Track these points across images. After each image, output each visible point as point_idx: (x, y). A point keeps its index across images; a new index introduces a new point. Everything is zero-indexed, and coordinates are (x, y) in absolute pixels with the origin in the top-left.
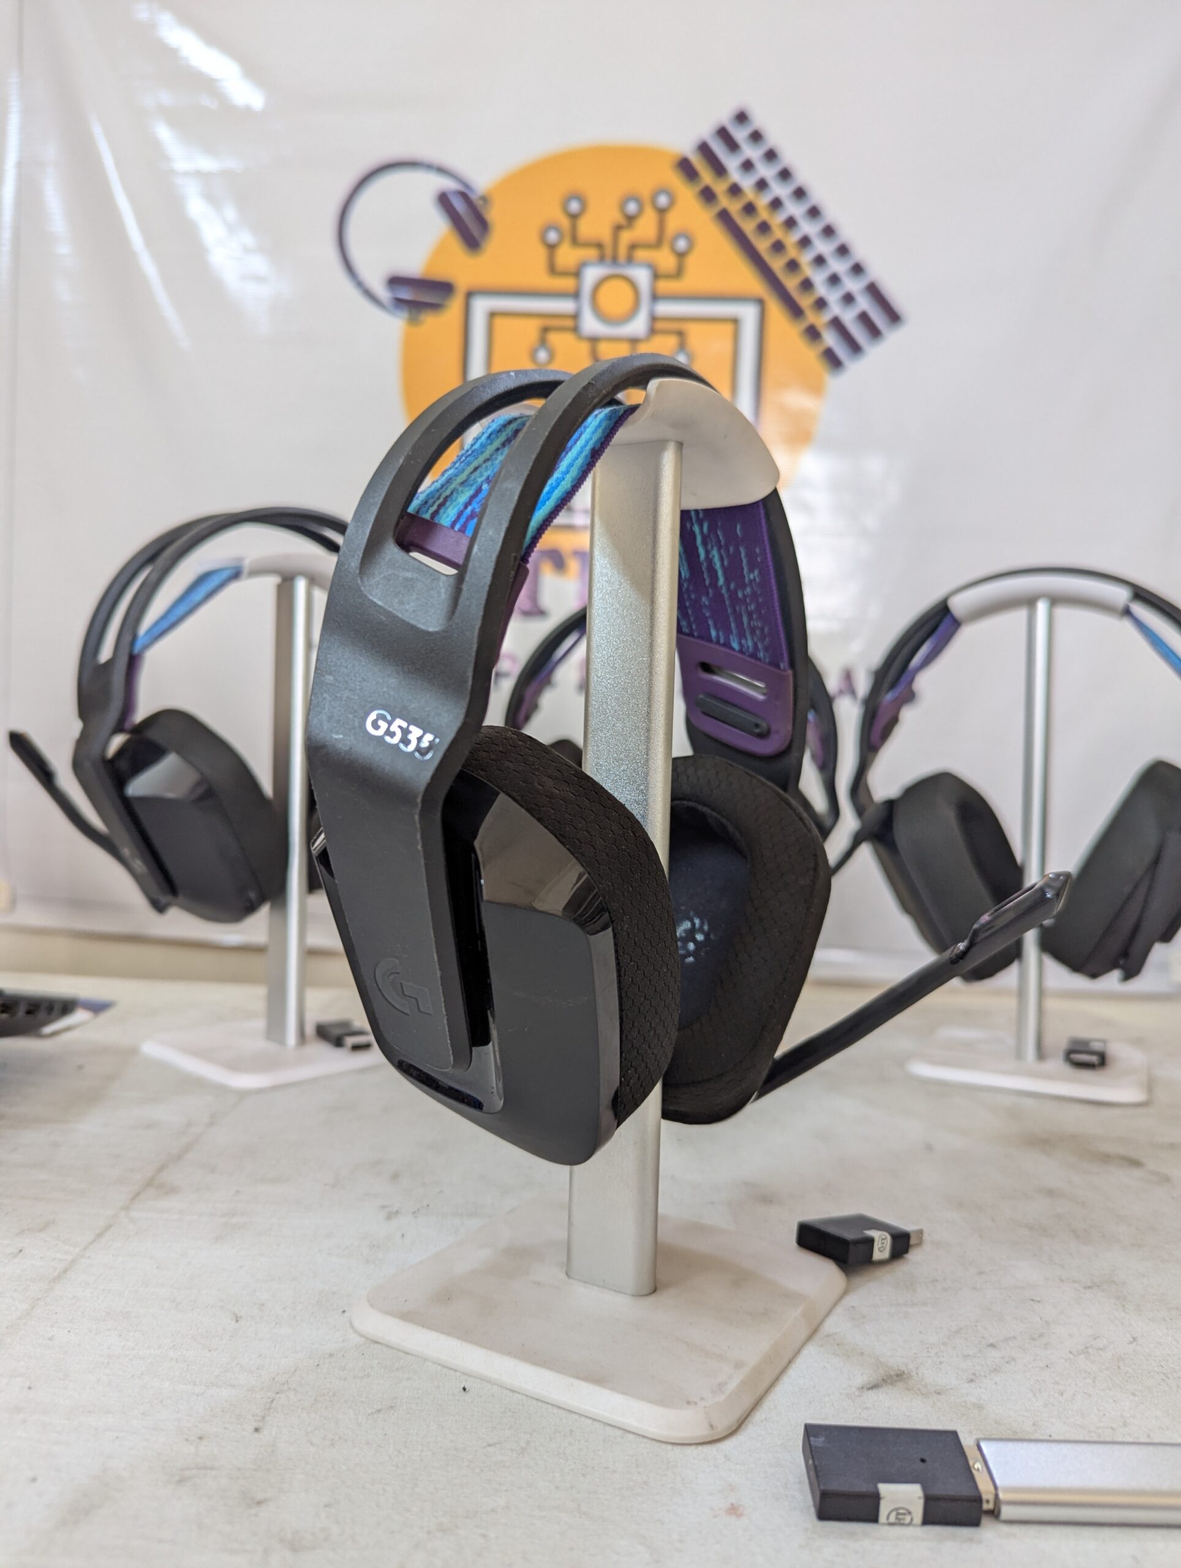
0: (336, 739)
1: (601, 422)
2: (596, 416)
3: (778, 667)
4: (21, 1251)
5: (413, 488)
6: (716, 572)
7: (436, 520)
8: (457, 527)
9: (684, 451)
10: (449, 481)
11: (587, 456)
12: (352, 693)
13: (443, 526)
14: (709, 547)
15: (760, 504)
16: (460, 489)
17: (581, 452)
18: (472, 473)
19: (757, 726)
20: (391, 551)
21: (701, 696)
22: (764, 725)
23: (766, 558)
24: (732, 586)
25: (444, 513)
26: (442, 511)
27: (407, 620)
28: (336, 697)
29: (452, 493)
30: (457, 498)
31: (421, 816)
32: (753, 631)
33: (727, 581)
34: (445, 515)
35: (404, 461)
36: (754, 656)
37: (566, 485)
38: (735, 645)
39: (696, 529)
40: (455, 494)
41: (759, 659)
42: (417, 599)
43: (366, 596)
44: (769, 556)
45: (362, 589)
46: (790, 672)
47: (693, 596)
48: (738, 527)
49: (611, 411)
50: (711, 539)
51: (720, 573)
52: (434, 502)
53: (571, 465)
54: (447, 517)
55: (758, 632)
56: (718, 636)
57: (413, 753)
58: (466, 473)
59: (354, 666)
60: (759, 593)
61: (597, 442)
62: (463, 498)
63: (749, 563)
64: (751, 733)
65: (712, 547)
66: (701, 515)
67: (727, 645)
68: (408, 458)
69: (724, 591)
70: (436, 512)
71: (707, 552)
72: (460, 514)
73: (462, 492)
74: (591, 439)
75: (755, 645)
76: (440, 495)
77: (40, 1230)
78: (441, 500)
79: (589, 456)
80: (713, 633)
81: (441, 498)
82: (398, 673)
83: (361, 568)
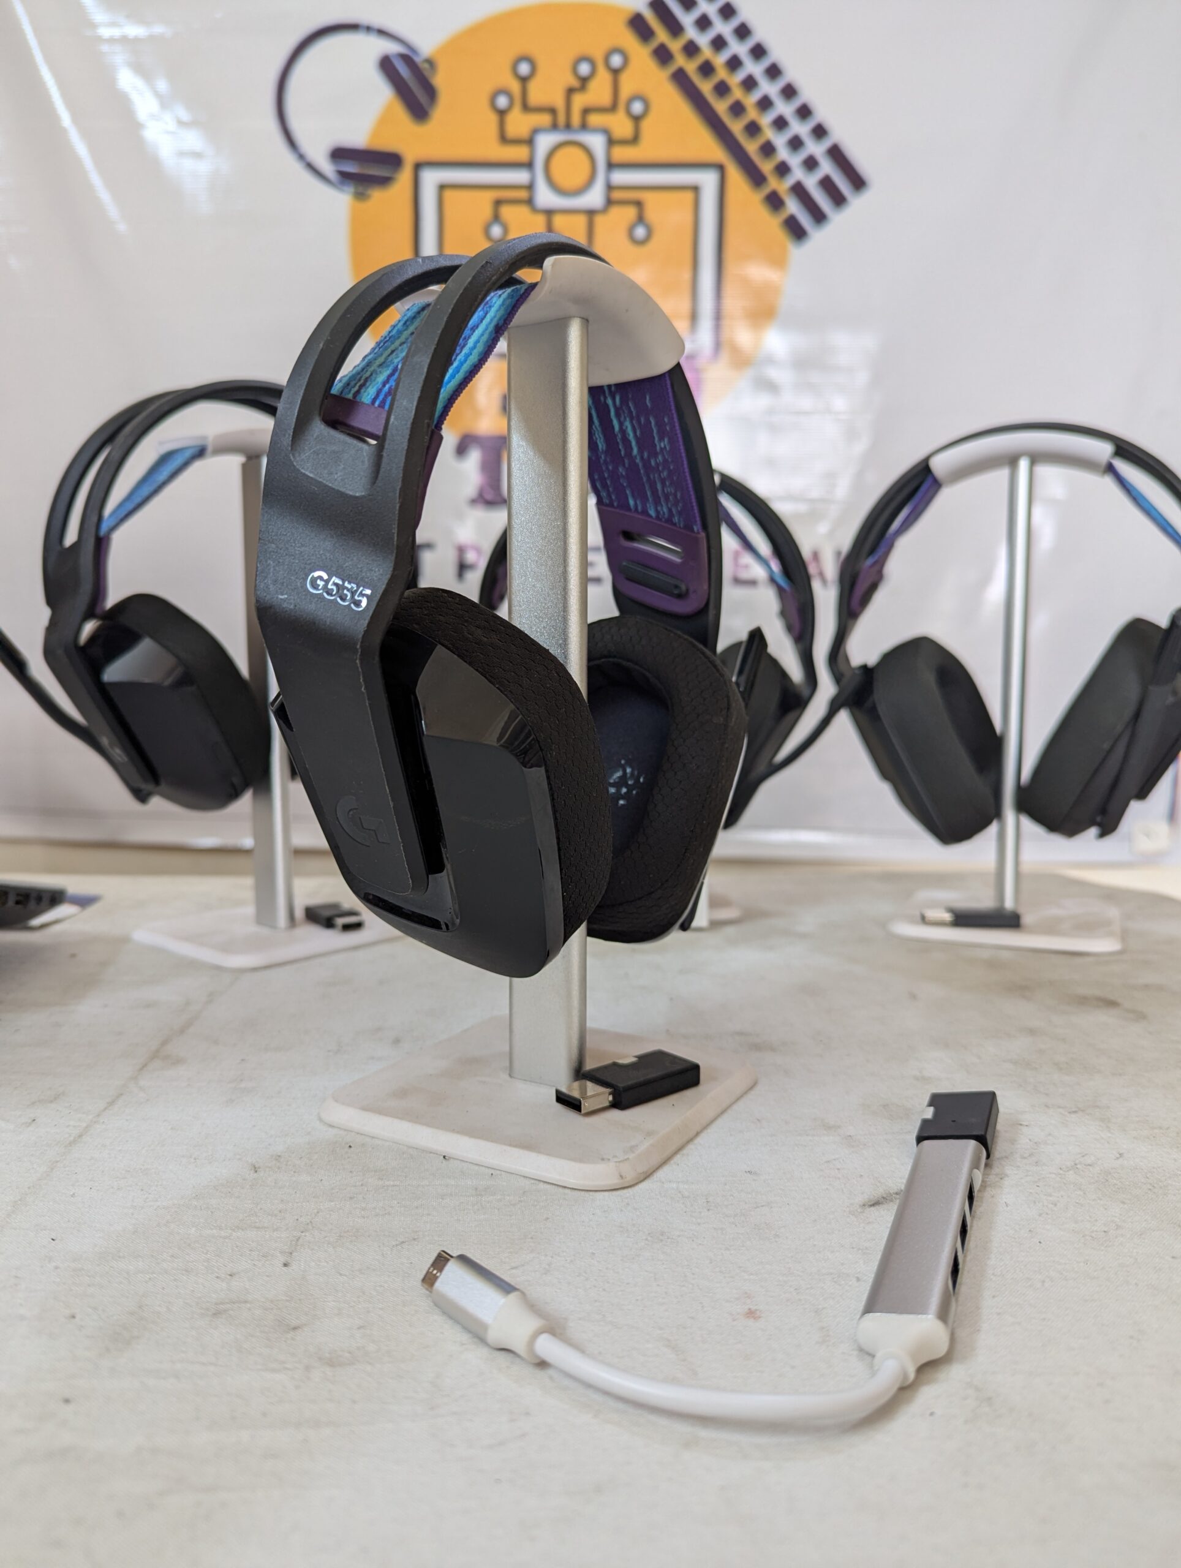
0: (281, 599)
1: (504, 300)
2: (500, 296)
3: (692, 531)
4: (34, 1120)
5: (334, 369)
6: (629, 442)
7: (358, 399)
8: (377, 404)
9: (590, 328)
10: (369, 364)
11: (491, 332)
12: (293, 557)
13: (364, 404)
14: (622, 419)
15: (667, 375)
16: (379, 370)
17: (486, 329)
18: (389, 356)
19: (676, 587)
20: (318, 428)
21: (624, 564)
22: (683, 587)
23: (674, 426)
24: (646, 455)
25: (365, 392)
26: (362, 391)
27: (336, 488)
28: (279, 562)
29: (371, 374)
30: (376, 378)
31: (361, 660)
32: (667, 499)
33: (641, 450)
34: (366, 394)
35: (323, 345)
36: (669, 521)
37: (473, 359)
38: (652, 513)
39: (610, 402)
40: (374, 375)
41: (675, 524)
42: (344, 468)
43: (299, 470)
44: (677, 424)
45: (295, 463)
46: (703, 535)
47: (610, 468)
48: (648, 398)
49: (513, 291)
50: (624, 412)
51: (634, 443)
52: (356, 384)
53: (477, 342)
54: (368, 395)
55: (671, 498)
56: (636, 504)
57: (349, 605)
58: (384, 356)
59: (293, 534)
60: (670, 460)
61: (500, 319)
62: (381, 378)
63: (658, 432)
64: (671, 594)
65: (625, 418)
66: (613, 389)
67: (645, 512)
68: (328, 343)
69: (638, 460)
70: (358, 392)
71: (621, 424)
72: (379, 392)
73: (380, 372)
74: (495, 317)
75: (670, 510)
76: (361, 377)
77: (51, 1102)
78: (362, 381)
79: (494, 332)
80: (631, 502)
81: (361, 378)
82: (332, 537)
83: (292, 445)
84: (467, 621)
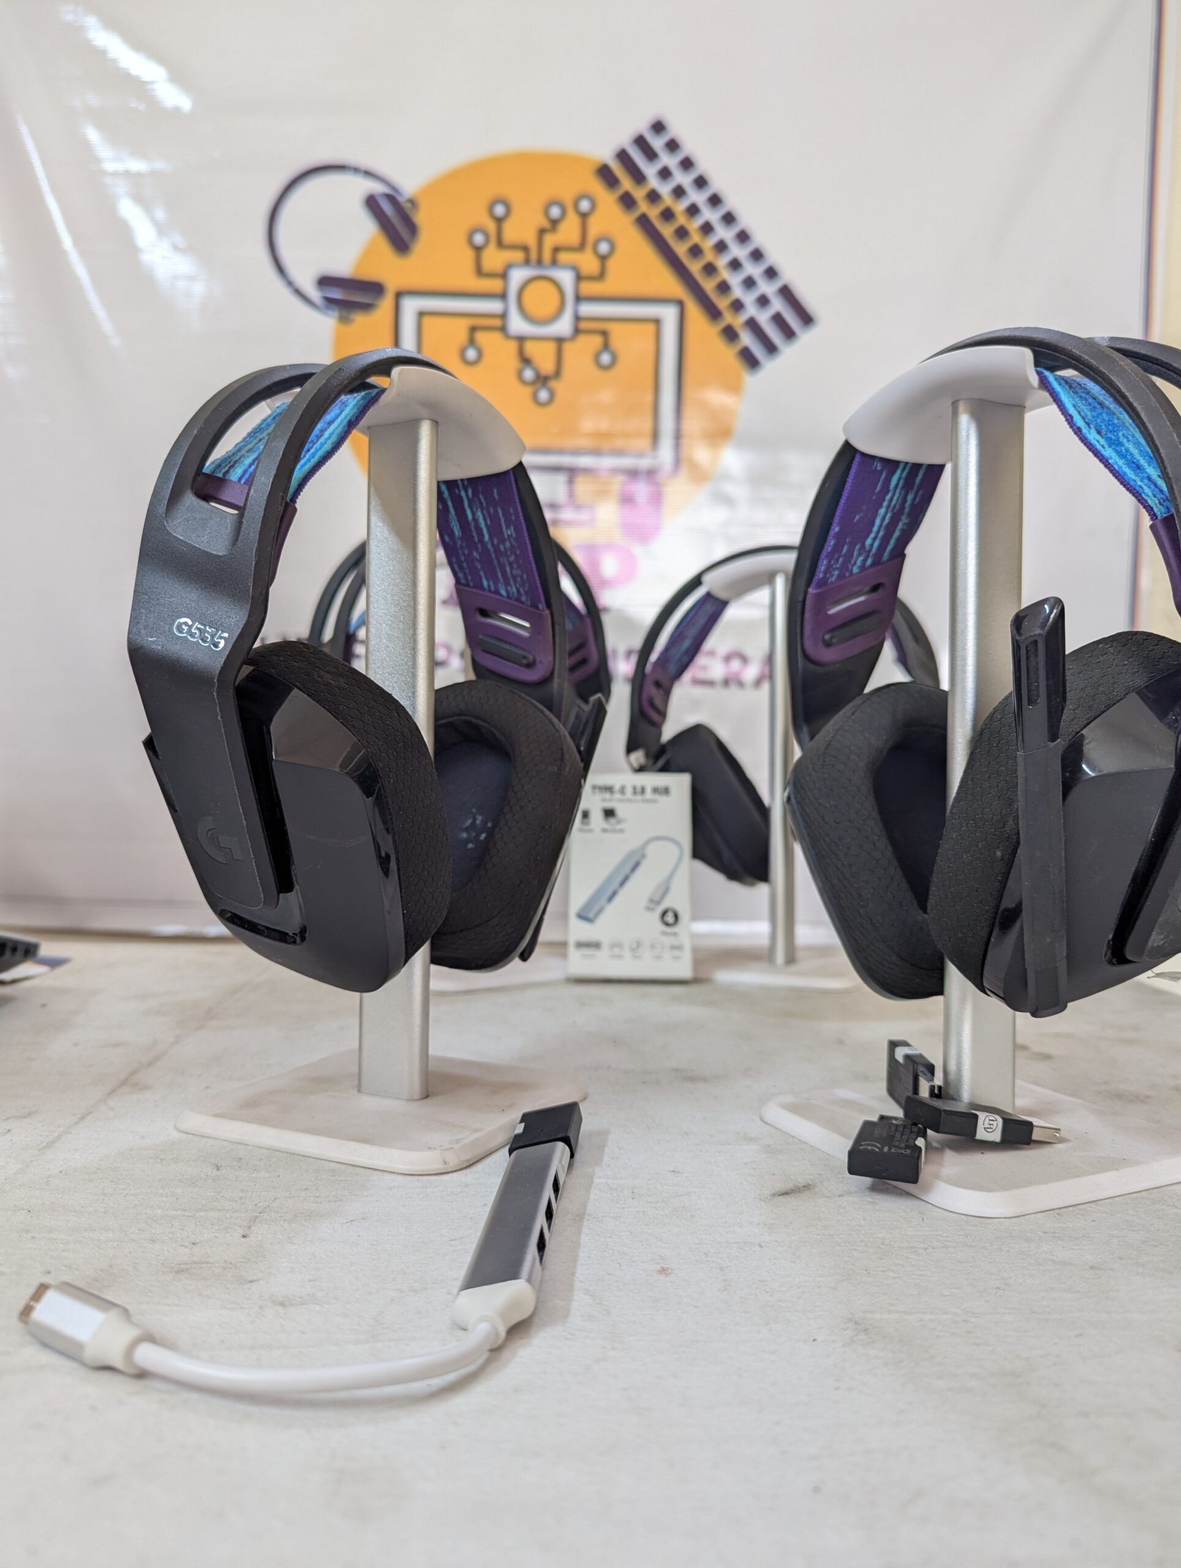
0: (151, 641)
1: (358, 401)
2: (355, 398)
3: (537, 608)
5: (206, 452)
6: (481, 530)
7: (227, 477)
8: (243, 481)
9: (439, 429)
10: (239, 450)
11: (345, 426)
12: (163, 607)
13: (233, 481)
14: (474, 509)
15: (511, 472)
16: (246, 454)
17: (341, 424)
18: (257, 443)
19: (525, 657)
20: (190, 499)
21: (481, 637)
22: (531, 658)
23: (519, 517)
24: (495, 541)
25: (234, 471)
26: (231, 471)
27: (202, 548)
28: (150, 610)
29: (240, 458)
30: (243, 461)
31: (217, 692)
32: (515, 581)
33: (491, 538)
34: (234, 474)
35: (197, 432)
36: (518, 600)
37: (328, 447)
38: (503, 592)
39: (463, 494)
40: (242, 459)
41: (522, 603)
42: (210, 533)
43: (171, 534)
44: (521, 515)
45: (168, 528)
46: (547, 612)
47: (466, 552)
48: (495, 491)
49: (366, 394)
50: (475, 502)
51: (485, 531)
52: (226, 466)
53: (333, 433)
54: (235, 475)
55: (519, 579)
56: (489, 586)
57: (209, 646)
58: (253, 444)
59: (164, 587)
60: (516, 546)
61: (353, 416)
62: (248, 461)
63: (505, 521)
64: (521, 665)
65: (477, 508)
66: (466, 483)
67: (497, 592)
68: (201, 430)
69: (489, 546)
70: (227, 472)
71: (473, 514)
72: (245, 472)
73: (248, 456)
74: (349, 414)
75: (518, 591)
76: (232, 460)
78: (232, 463)
79: (347, 426)
80: (485, 583)
81: (230, 461)
82: (197, 589)
83: (166, 513)
84: (318, 667)
